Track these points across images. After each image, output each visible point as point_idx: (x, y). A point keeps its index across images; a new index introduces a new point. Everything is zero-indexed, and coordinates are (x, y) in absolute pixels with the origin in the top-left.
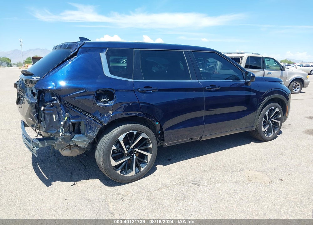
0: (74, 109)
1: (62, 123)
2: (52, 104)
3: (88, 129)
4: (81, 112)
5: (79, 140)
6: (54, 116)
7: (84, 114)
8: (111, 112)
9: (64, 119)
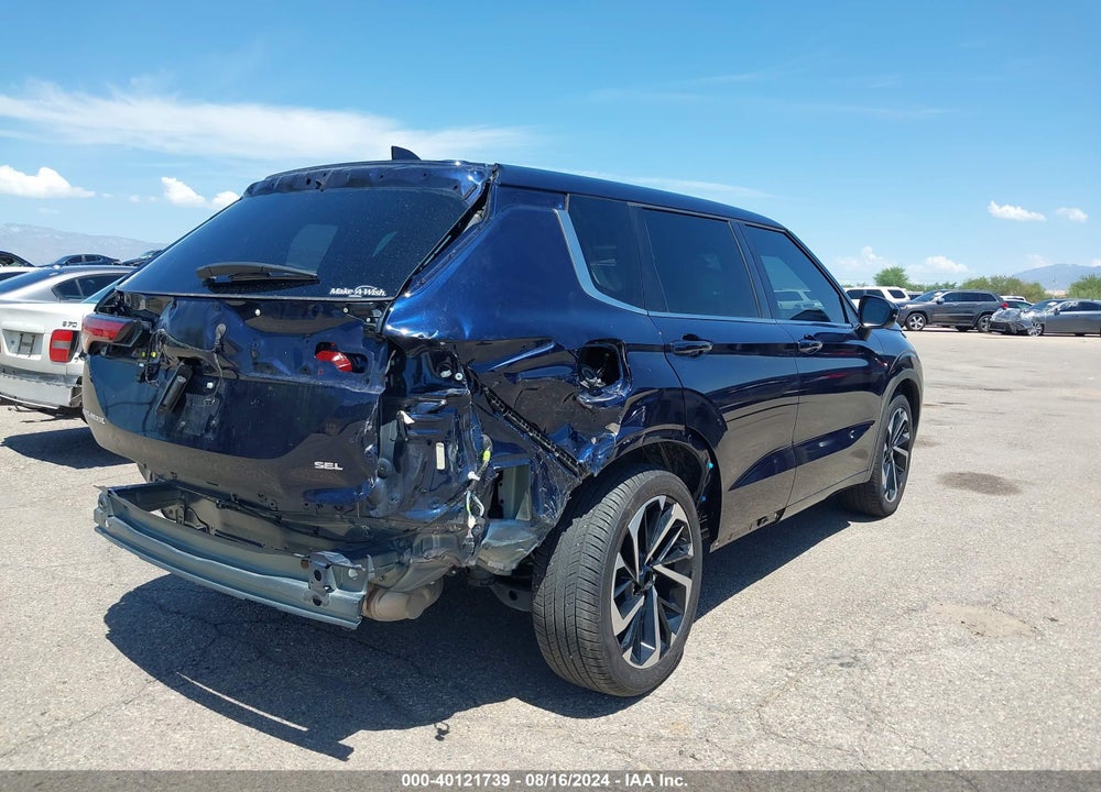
0: (506, 418)
1: (472, 475)
2: (447, 397)
3: (542, 497)
4: (523, 432)
5: (505, 543)
6: (440, 450)
7: (532, 437)
8: (615, 429)
9: (481, 461)
